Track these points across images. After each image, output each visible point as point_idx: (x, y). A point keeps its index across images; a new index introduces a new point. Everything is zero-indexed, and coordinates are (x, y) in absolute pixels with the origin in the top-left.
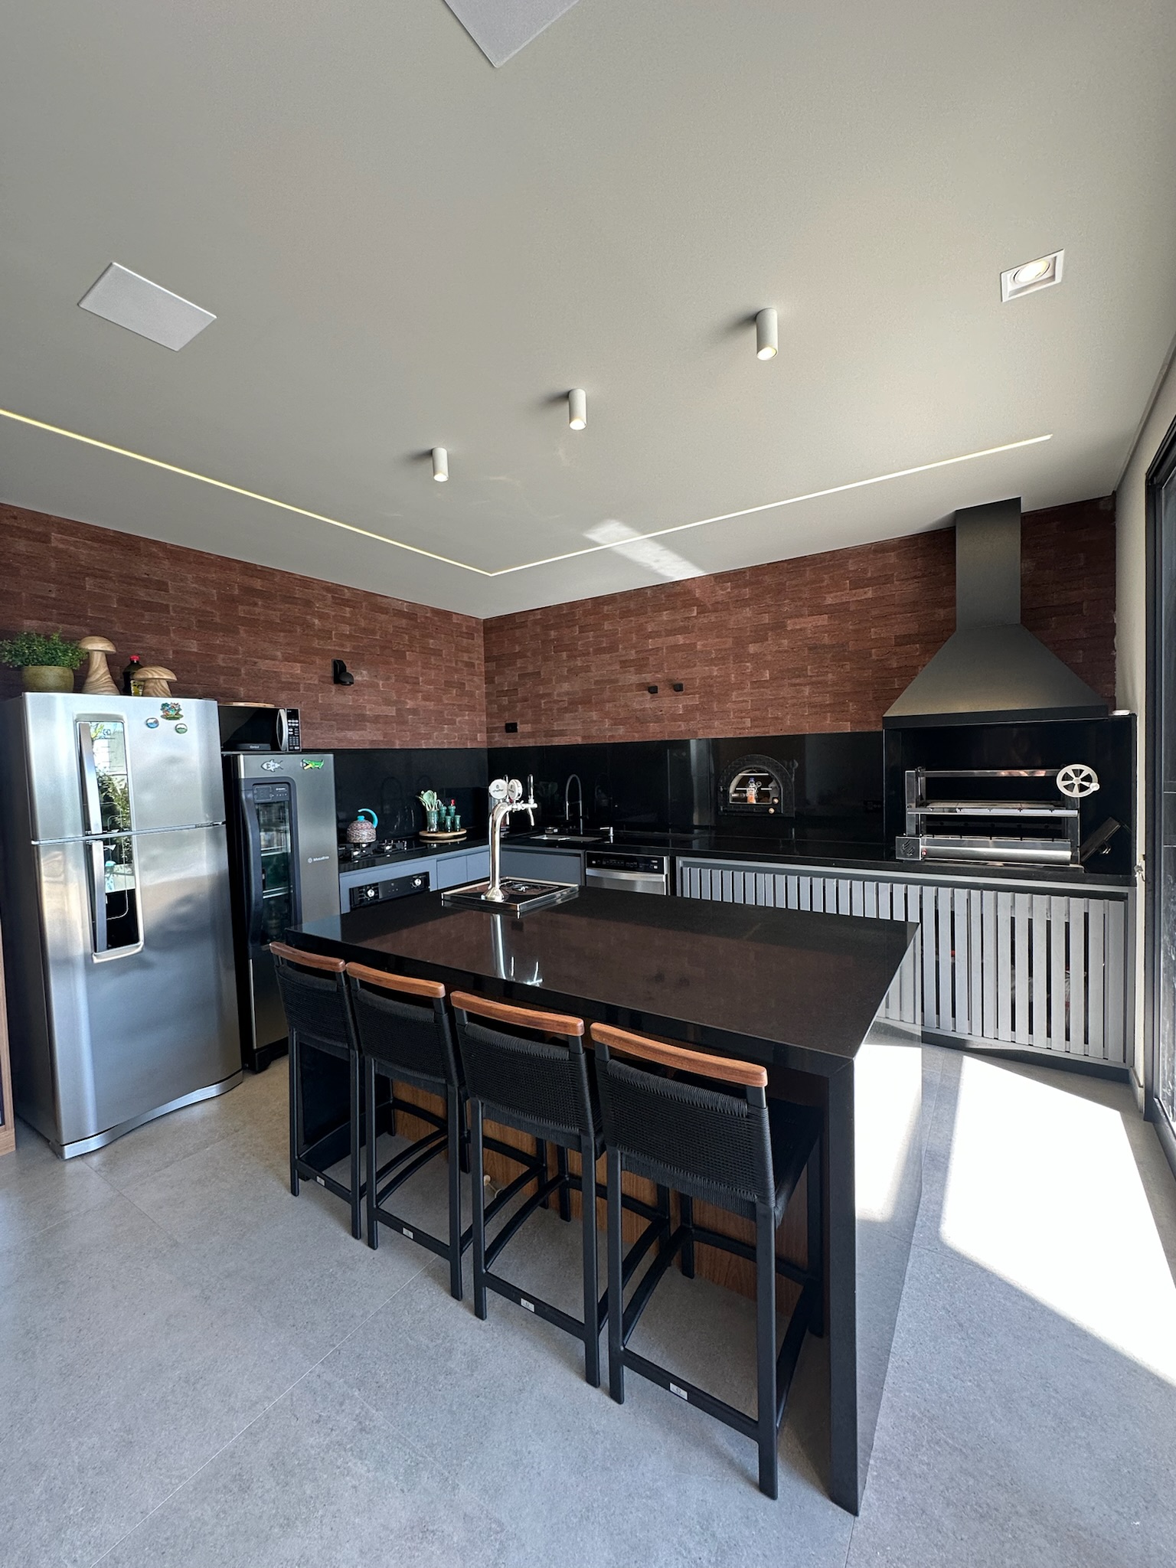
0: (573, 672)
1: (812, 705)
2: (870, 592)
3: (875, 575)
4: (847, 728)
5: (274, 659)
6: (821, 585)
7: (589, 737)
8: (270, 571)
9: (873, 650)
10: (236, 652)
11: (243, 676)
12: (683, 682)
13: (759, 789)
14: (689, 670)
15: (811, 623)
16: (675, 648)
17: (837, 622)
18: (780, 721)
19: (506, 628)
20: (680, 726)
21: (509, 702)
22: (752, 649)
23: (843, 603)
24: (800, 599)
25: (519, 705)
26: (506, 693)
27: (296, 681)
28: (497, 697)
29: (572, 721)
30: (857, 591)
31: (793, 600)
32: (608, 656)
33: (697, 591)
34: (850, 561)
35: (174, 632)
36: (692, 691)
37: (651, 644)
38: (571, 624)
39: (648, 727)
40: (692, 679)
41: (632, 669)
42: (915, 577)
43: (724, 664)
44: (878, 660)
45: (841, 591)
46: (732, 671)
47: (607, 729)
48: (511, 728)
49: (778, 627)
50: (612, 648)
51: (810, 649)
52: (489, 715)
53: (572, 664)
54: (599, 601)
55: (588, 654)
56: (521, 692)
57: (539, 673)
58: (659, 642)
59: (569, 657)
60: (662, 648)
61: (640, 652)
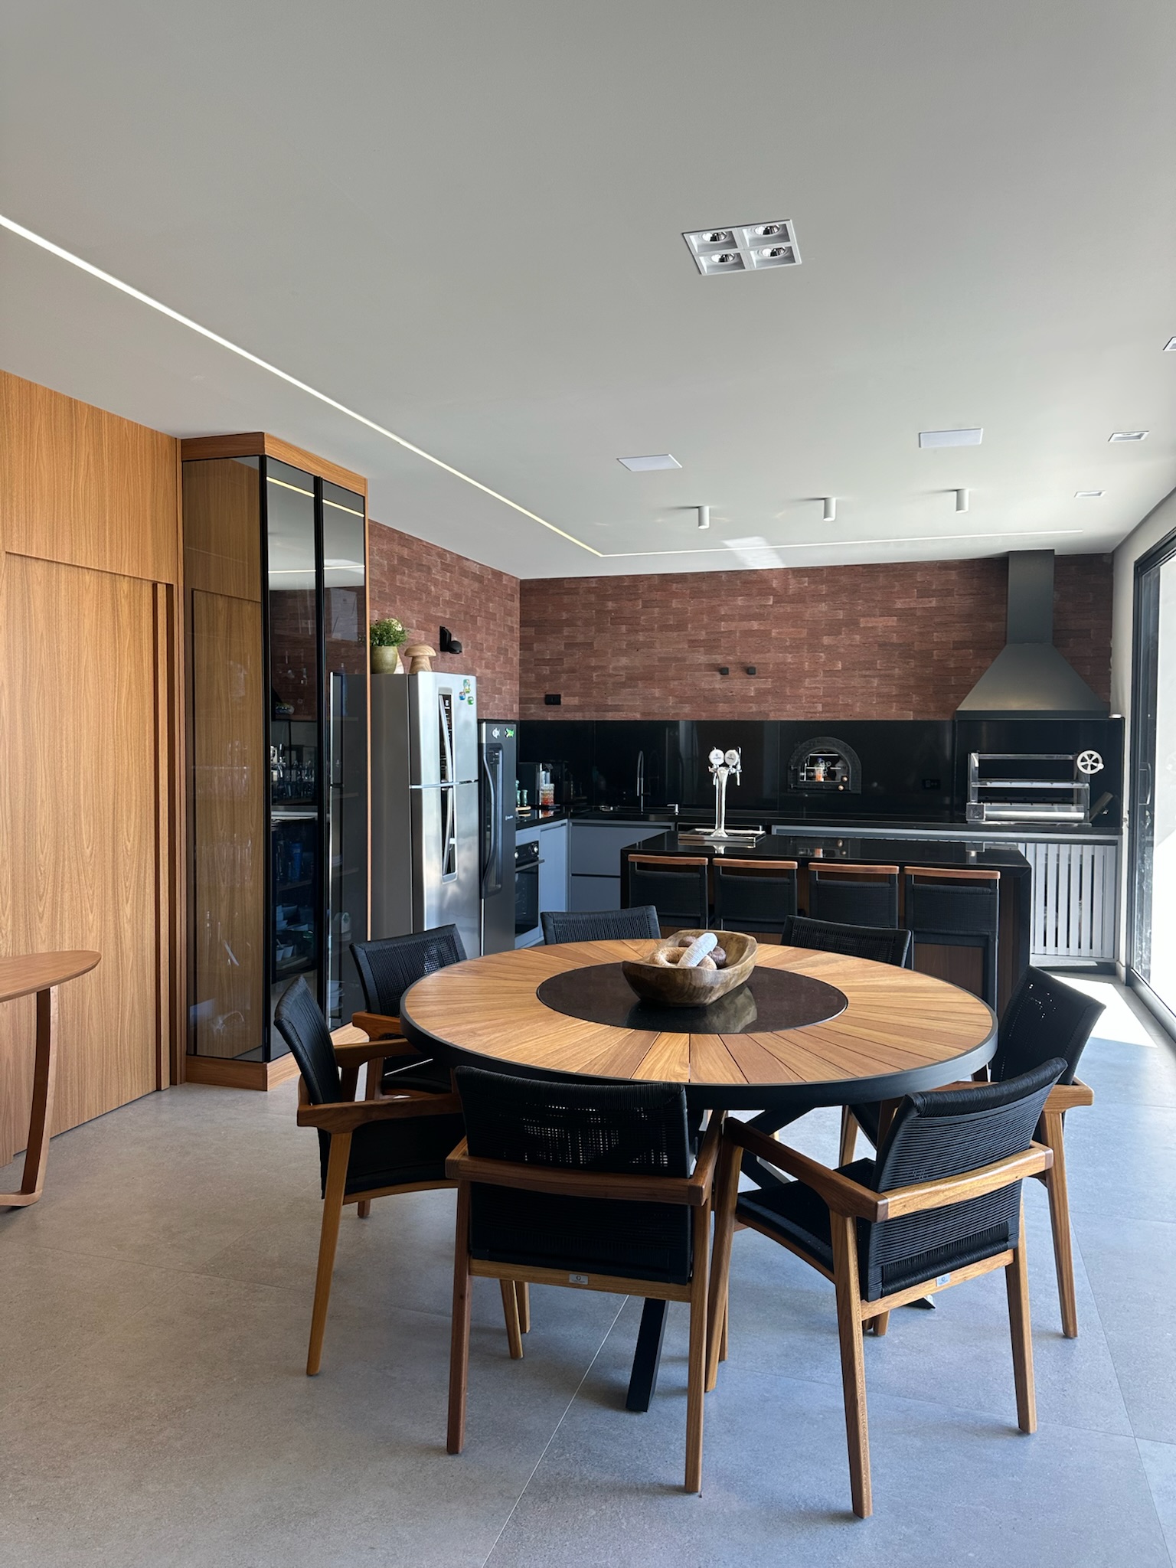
0: (634, 647)
1: (879, 695)
2: (934, 602)
3: (939, 588)
4: (910, 716)
6: (893, 591)
7: (649, 714)
9: (935, 652)
12: (756, 666)
13: (829, 768)
14: (762, 656)
15: (881, 623)
16: (748, 633)
17: (904, 624)
18: (850, 708)
19: (551, 592)
20: (751, 707)
21: (551, 672)
22: (826, 640)
23: (911, 609)
24: (873, 600)
25: (564, 677)
26: (547, 662)
28: (535, 665)
29: (630, 697)
30: (924, 599)
31: (866, 601)
32: (675, 634)
33: (775, 581)
34: (919, 573)
36: (765, 675)
37: (724, 626)
38: (633, 597)
39: (717, 707)
40: (766, 663)
41: (702, 649)
42: (971, 594)
43: (798, 652)
44: (938, 660)
45: (910, 598)
46: (806, 660)
47: (670, 707)
48: (553, 700)
49: (852, 623)
50: (680, 626)
51: (879, 645)
52: (523, 684)
53: (632, 638)
54: (666, 578)
55: (652, 629)
56: (567, 663)
57: (592, 644)
58: (733, 625)
59: (629, 631)
60: (735, 632)
61: (712, 633)
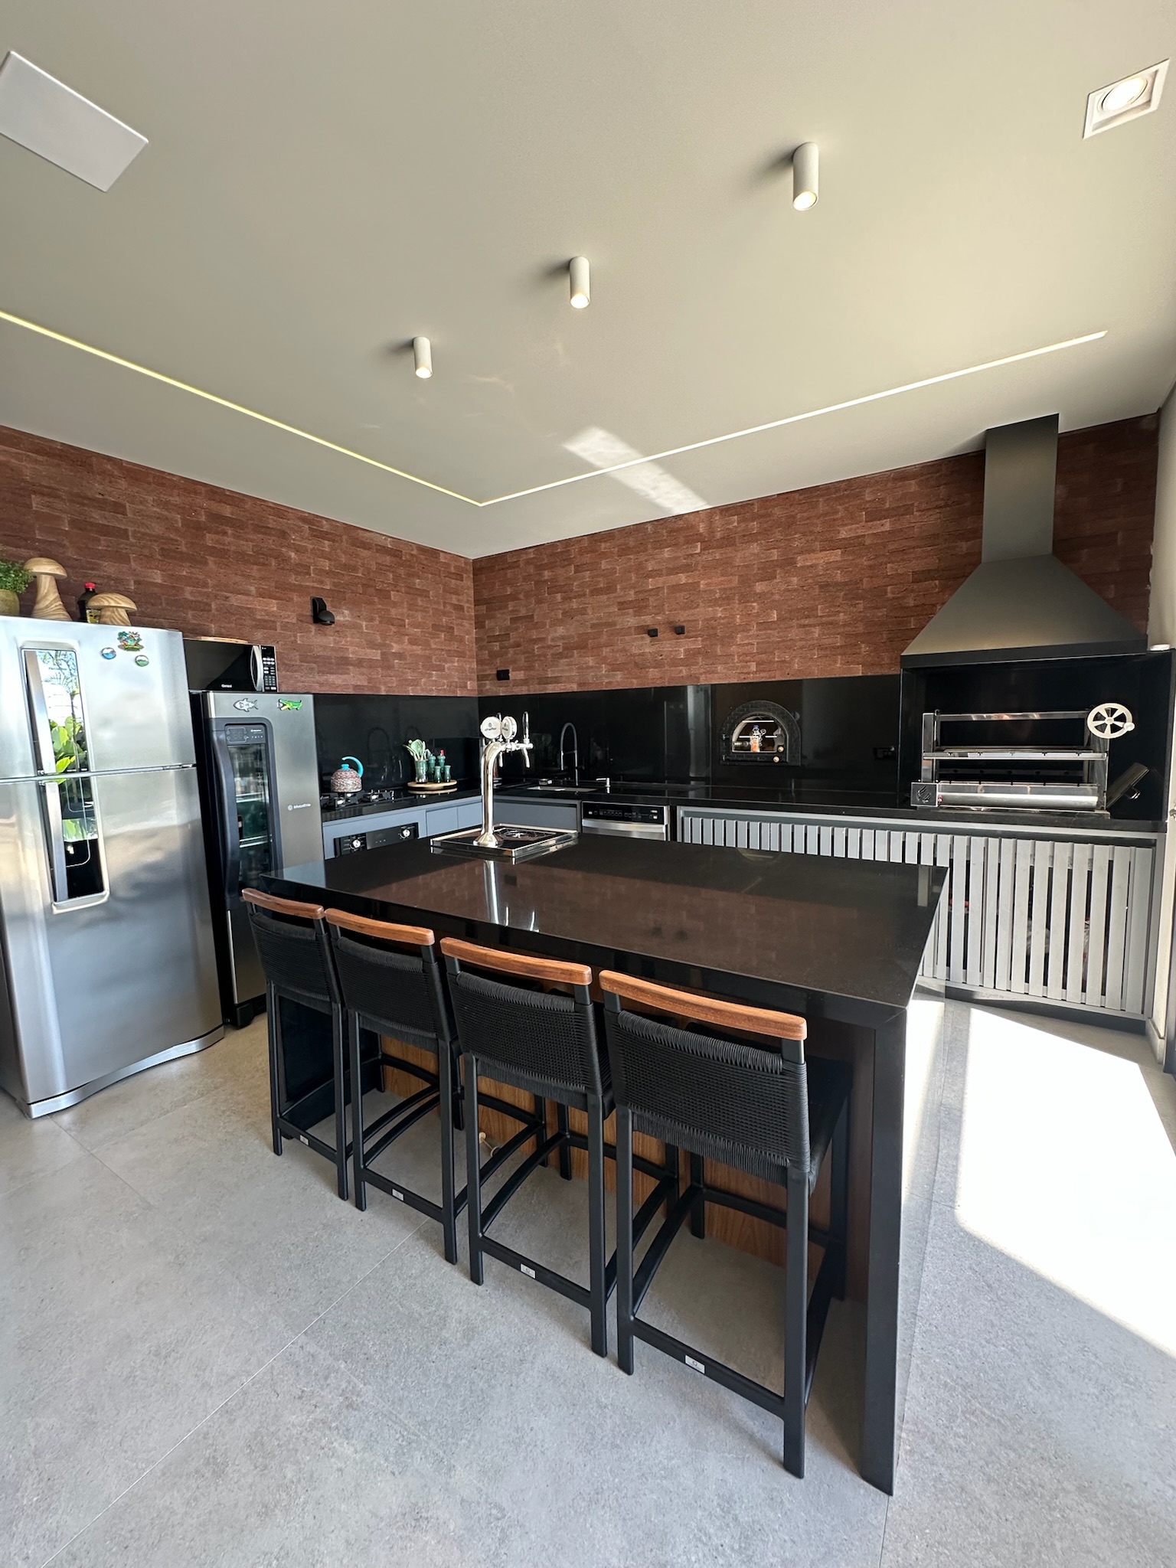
0: (568, 615)
1: (821, 647)
2: (888, 524)
3: (894, 505)
4: (858, 671)
5: (247, 593)
6: (836, 517)
7: (584, 684)
8: (241, 497)
9: (889, 588)
10: (205, 585)
11: (213, 611)
12: (684, 624)
13: (763, 737)
14: (691, 612)
15: (821, 559)
16: (676, 588)
17: (851, 558)
18: (787, 665)
19: (497, 568)
20: (681, 671)
21: (501, 648)
22: (759, 587)
23: (858, 537)
24: (812, 532)
25: (511, 651)
26: (496, 638)
27: (272, 619)
28: (488, 642)
29: (566, 668)
30: (875, 523)
31: (804, 534)
32: (605, 597)
33: (702, 525)
34: (867, 491)
35: (135, 561)
36: (694, 633)
37: (651, 583)
38: (566, 563)
39: (647, 672)
40: (694, 620)
41: (631, 611)
42: (937, 507)
43: (728, 605)
44: (894, 598)
45: (856, 523)
46: (737, 612)
47: (604, 675)
48: (503, 675)
49: (788, 563)
50: (610, 589)
51: (821, 587)
52: (480, 662)
53: (566, 606)
54: (595, 538)
55: (585, 595)
56: (514, 637)
57: (532, 617)
58: (660, 582)
59: (564, 599)
60: (663, 588)
61: (640, 592)
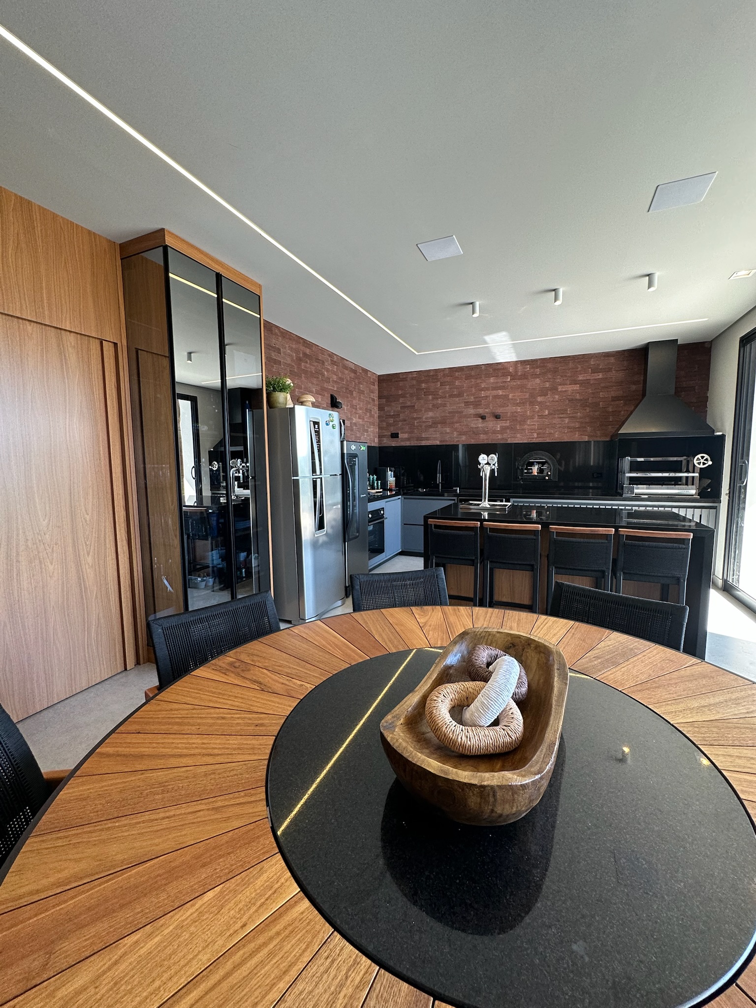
0: (436, 407)
1: (568, 428)
2: (601, 375)
3: (604, 367)
6: (577, 370)
7: (444, 441)
8: (312, 344)
9: (601, 403)
12: (500, 414)
13: (539, 468)
14: (505, 408)
15: (570, 388)
16: (496, 397)
17: (584, 389)
18: (552, 435)
19: (393, 380)
20: (498, 436)
21: (394, 422)
22: (539, 399)
23: (587, 380)
24: (566, 376)
25: (400, 423)
26: (391, 416)
28: (386, 418)
29: (433, 433)
30: (595, 374)
31: (562, 376)
32: (457, 399)
33: (512, 368)
34: (592, 360)
36: (505, 419)
37: (483, 394)
38: (435, 381)
39: (479, 436)
40: (506, 413)
41: (471, 406)
42: (623, 370)
43: (523, 406)
44: (603, 407)
45: (587, 374)
46: (528, 410)
47: (455, 437)
48: (395, 436)
49: (554, 389)
50: (460, 395)
51: (569, 401)
52: (380, 428)
53: (435, 402)
54: (451, 369)
55: (446, 397)
56: (402, 416)
57: (414, 406)
58: (488, 393)
59: (433, 399)
60: (489, 396)
61: (476, 397)
